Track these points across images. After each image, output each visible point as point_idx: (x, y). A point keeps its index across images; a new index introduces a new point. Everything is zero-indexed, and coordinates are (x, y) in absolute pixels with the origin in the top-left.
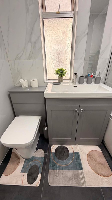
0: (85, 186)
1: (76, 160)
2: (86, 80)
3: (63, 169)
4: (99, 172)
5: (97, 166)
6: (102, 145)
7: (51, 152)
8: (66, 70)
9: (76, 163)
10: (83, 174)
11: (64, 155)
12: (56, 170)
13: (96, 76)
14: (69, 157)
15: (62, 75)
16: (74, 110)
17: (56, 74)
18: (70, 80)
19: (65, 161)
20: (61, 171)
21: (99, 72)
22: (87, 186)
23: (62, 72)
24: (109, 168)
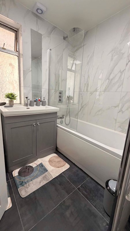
0: (52, 179)
1: (41, 169)
2: (35, 103)
3: (32, 180)
4: (59, 166)
5: (57, 164)
6: (56, 151)
7: (14, 176)
8: (16, 94)
9: (42, 170)
10: (49, 173)
11: (29, 171)
12: (25, 185)
13: (42, 100)
14: (34, 170)
15: (13, 99)
16: (32, 125)
17: (6, 98)
18: (21, 104)
19: (32, 175)
20: (31, 182)
21: (44, 97)
22: (54, 178)
23: (13, 96)
24: (64, 161)
